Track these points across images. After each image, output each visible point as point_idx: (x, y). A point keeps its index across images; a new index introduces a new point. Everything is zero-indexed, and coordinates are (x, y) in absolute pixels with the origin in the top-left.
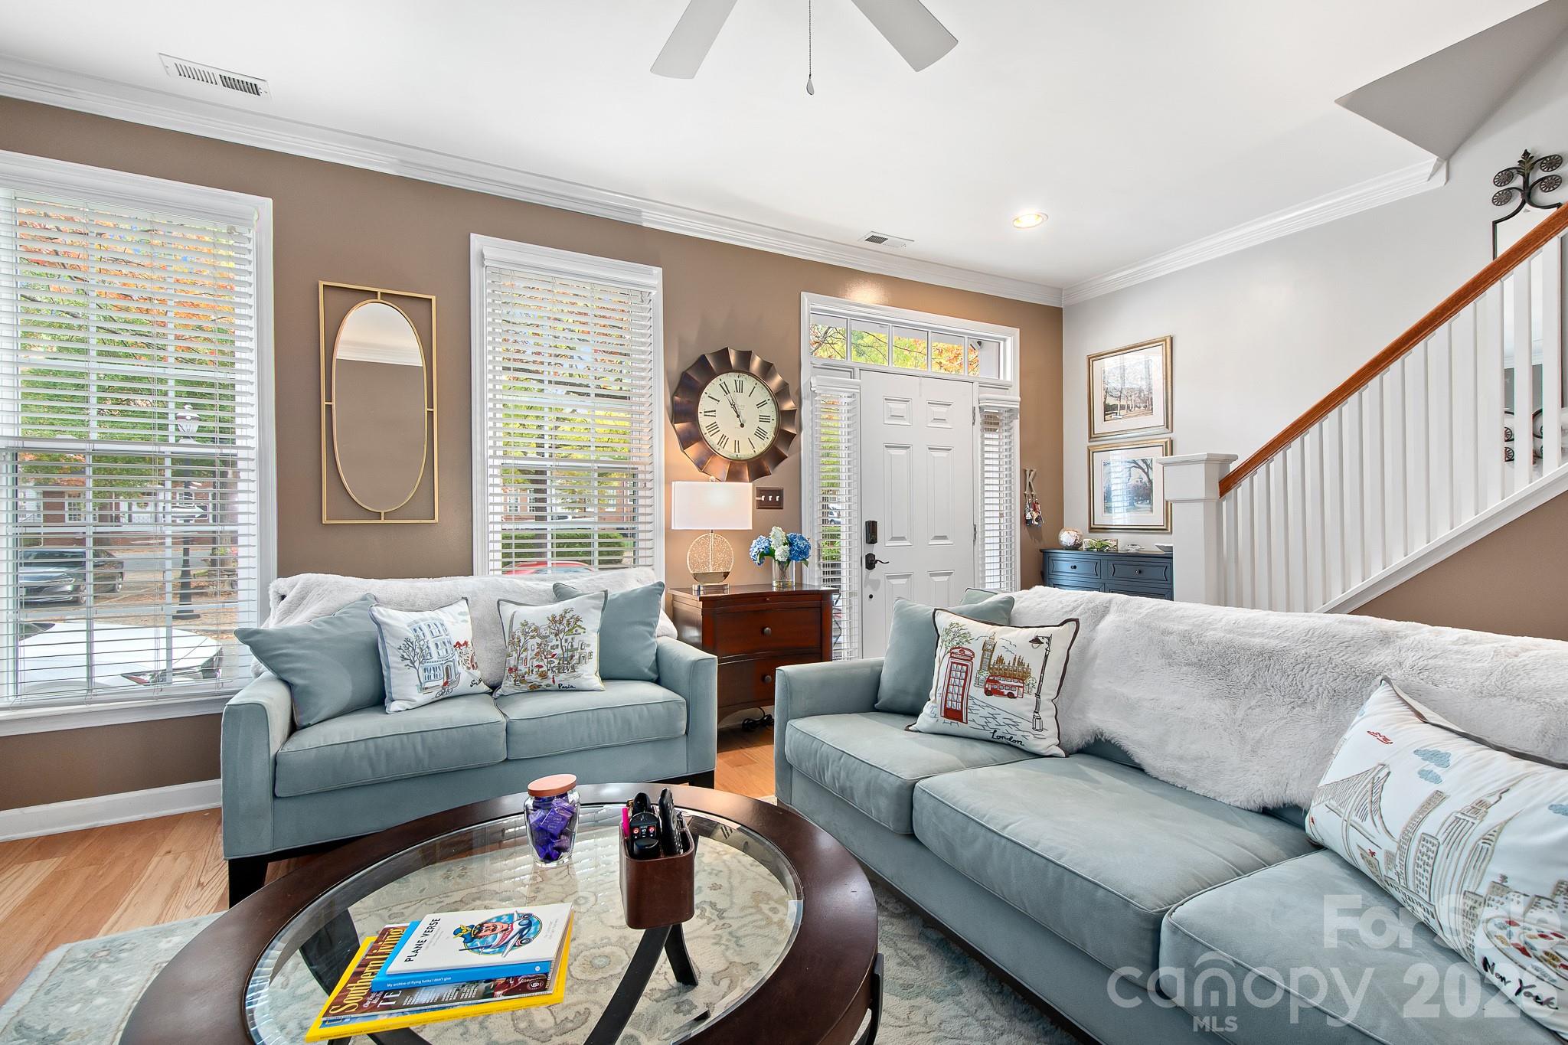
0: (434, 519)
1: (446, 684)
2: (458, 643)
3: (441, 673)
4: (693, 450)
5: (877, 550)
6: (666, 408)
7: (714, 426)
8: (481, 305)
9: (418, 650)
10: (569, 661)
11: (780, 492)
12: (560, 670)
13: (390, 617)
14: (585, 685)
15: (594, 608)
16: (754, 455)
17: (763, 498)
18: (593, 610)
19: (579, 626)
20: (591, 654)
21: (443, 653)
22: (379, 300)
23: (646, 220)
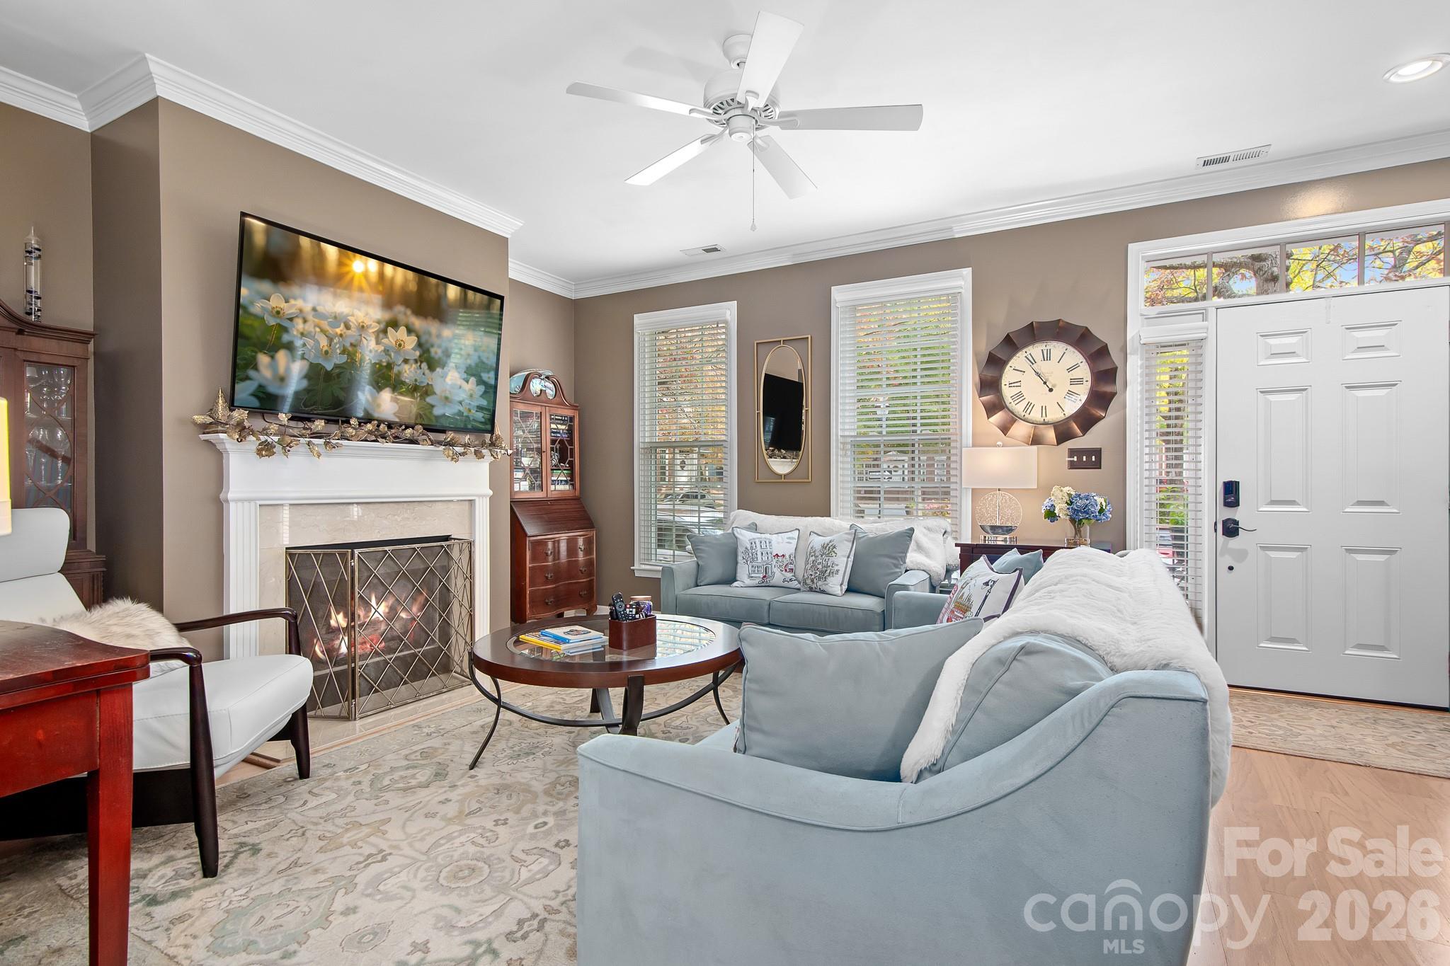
0: (808, 479)
1: (765, 577)
2: (777, 555)
3: (762, 570)
4: (998, 417)
5: (1239, 514)
6: (974, 384)
7: (1020, 395)
8: (837, 333)
9: (750, 555)
10: (824, 574)
11: (1098, 452)
12: (820, 579)
13: (741, 534)
14: (830, 590)
15: (846, 540)
16: (1064, 417)
17: (1075, 459)
18: (845, 542)
19: (834, 552)
20: (838, 571)
21: (765, 558)
22: (782, 345)
23: (958, 232)
